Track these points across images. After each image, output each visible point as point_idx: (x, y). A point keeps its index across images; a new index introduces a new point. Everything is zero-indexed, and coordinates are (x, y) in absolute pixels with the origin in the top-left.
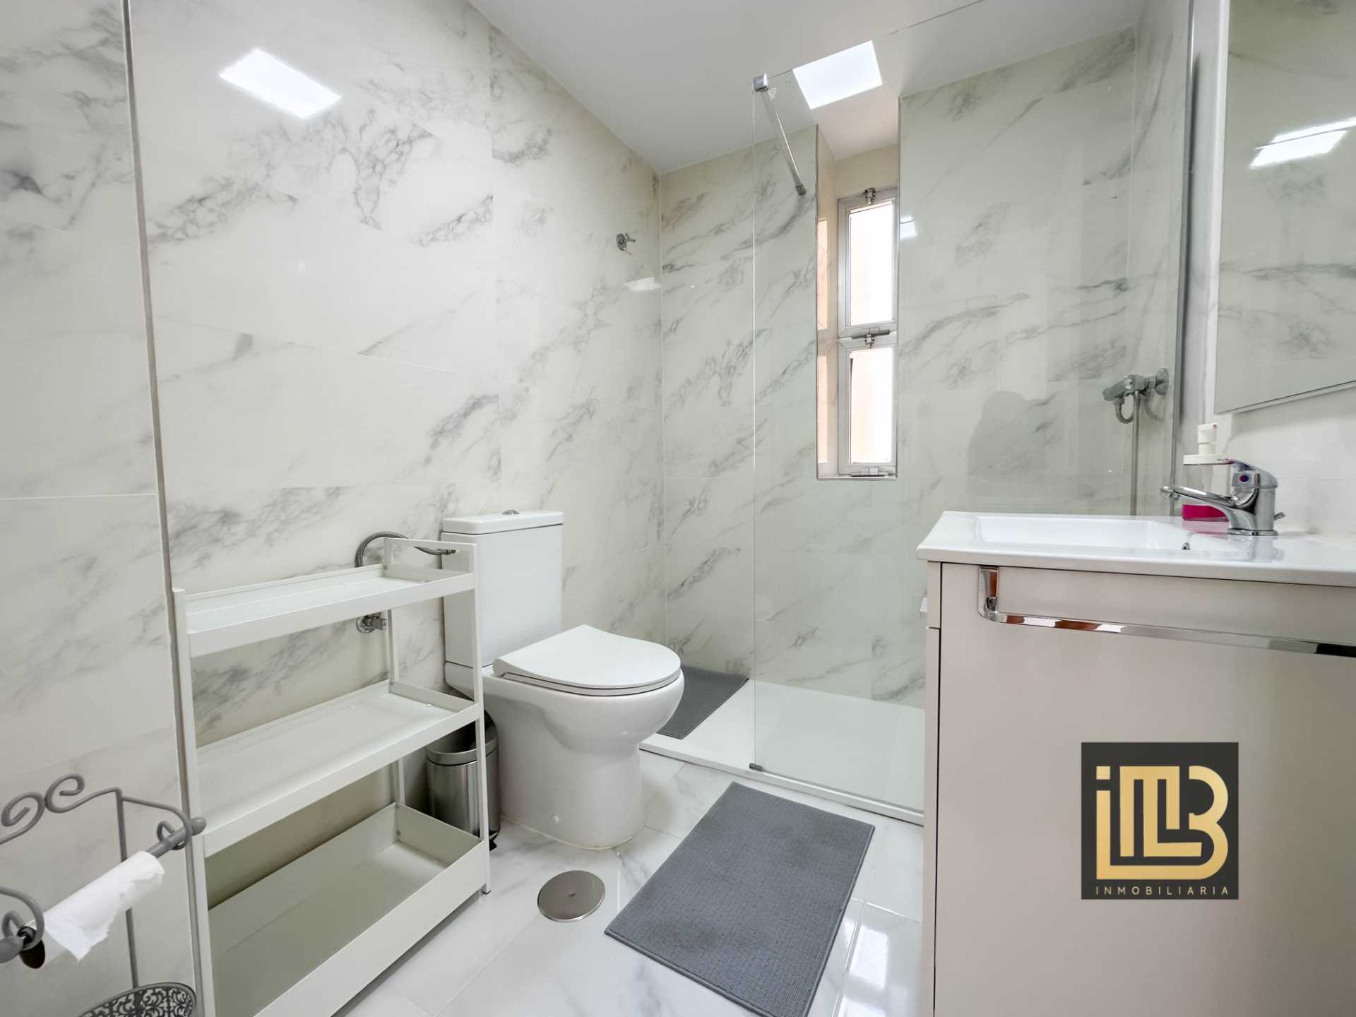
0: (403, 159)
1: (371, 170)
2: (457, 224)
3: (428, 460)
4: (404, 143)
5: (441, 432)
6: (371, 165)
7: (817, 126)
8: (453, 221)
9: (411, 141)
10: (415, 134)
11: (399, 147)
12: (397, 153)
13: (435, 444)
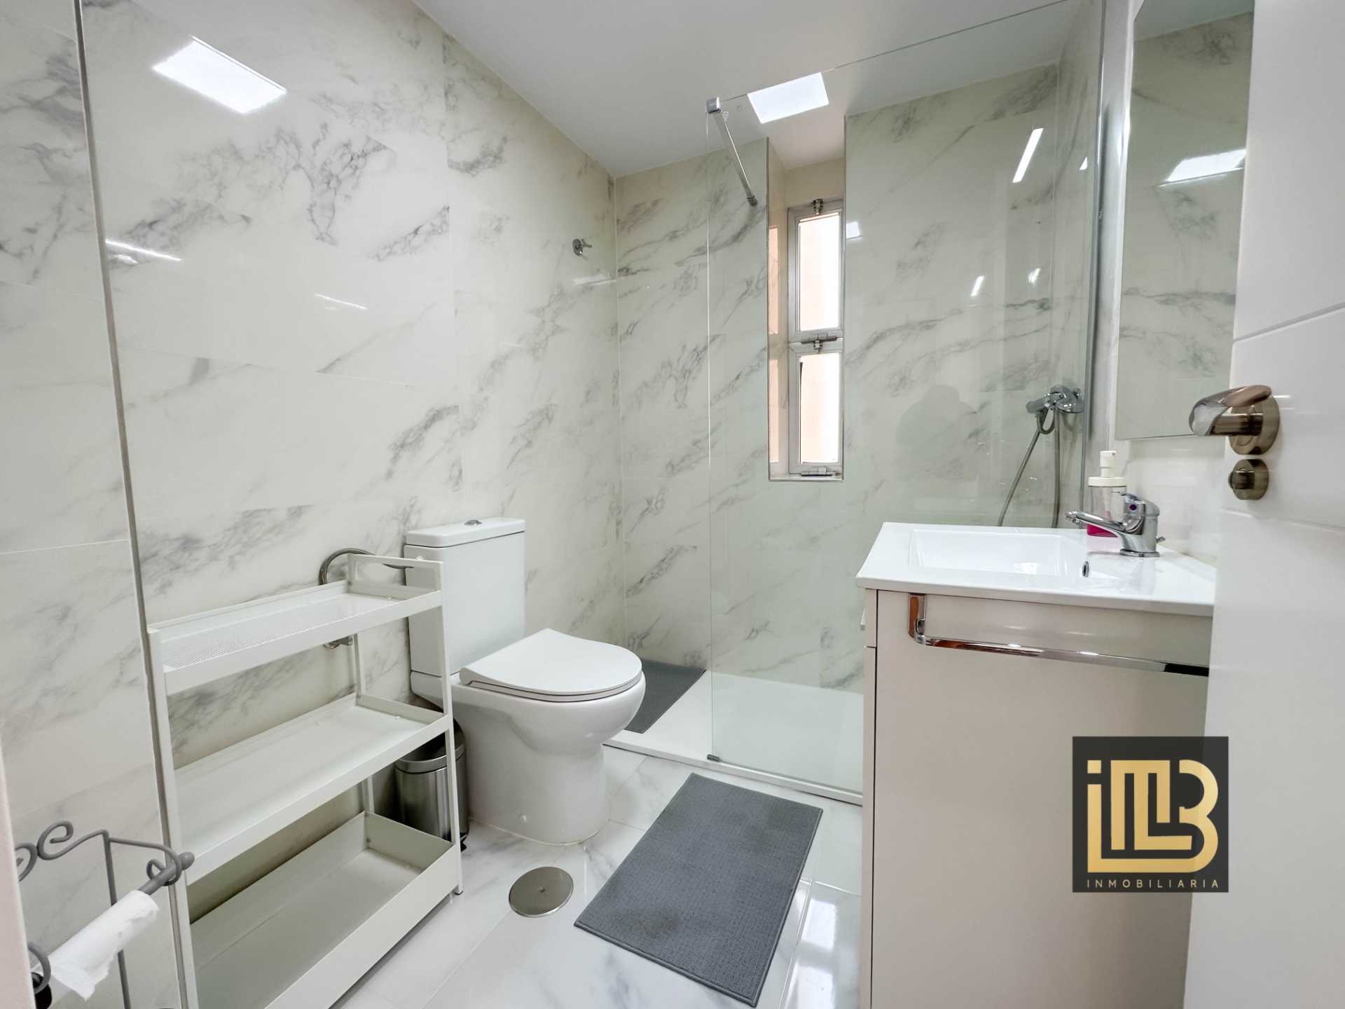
0: (358, 173)
1: (325, 185)
2: (414, 236)
3: (390, 474)
4: (359, 157)
5: (402, 446)
6: (325, 180)
7: (768, 139)
8: (410, 234)
9: (366, 155)
10: (370, 146)
11: (353, 162)
12: (351, 167)
13: (395, 459)
